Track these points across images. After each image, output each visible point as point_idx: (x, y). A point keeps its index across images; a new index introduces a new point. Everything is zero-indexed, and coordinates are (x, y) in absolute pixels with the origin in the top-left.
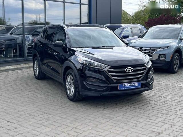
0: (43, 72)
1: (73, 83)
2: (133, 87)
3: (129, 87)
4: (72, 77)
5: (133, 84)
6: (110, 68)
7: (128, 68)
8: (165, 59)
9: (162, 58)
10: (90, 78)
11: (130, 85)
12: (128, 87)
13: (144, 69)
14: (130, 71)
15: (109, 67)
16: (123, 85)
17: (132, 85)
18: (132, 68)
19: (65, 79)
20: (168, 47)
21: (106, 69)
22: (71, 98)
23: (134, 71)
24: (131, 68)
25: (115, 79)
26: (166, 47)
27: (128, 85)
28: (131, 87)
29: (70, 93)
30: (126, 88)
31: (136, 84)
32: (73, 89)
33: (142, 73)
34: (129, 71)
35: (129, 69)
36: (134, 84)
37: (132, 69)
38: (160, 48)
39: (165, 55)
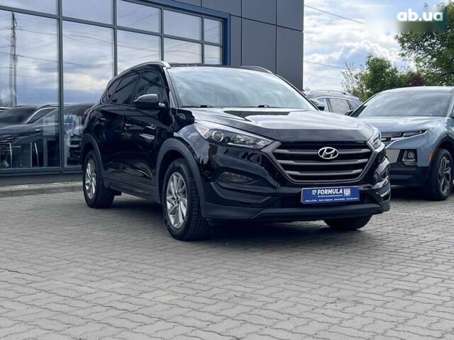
0: (106, 186)
1: (184, 193)
2: (338, 197)
3: (327, 198)
4: (181, 177)
5: (339, 191)
6: (279, 148)
7: (326, 148)
8: (416, 161)
9: (407, 158)
10: (227, 173)
11: (330, 192)
12: (325, 198)
13: (367, 155)
14: (331, 158)
15: (277, 144)
16: (314, 192)
17: (336, 194)
18: (335, 149)
19: (164, 186)
20: (423, 131)
21: (268, 150)
22: (177, 233)
23: (341, 157)
24: (332, 150)
25: (291, 176)
26: (418, 132)
27: (326, 192)
28: (333, 198)
29: (177, 220)
30: (321, 198)
31: (347, 192)
32: (183, 210)
33: (361, 166)
34: (329, 156)
35: (328, 151)
36: (341, 191)
37: (335, 153)
39: (415, 151)
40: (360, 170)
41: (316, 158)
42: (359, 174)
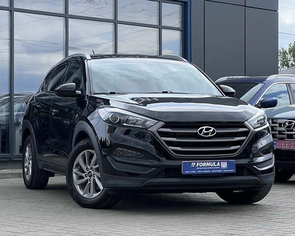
2: (216, 169)
3: (206, 170)
5: (216, 164)
6: (163, 127)
7: (205, 127)
11: (208, 164)
12: (203, 170)
13: (245, 134)
15: (162, 124)
16: (193, 164)
17: (213, 166)
18: (213, 128)
23: (219, 135)
24: (210, 129)
25: (174, 151)
27: (204, 164)
28: (211, 170)
31: (224, 165)
34: (208, 134)
36: (218, 164)
37: (214, 131)
40: (238, 147)
41: (196, 136)
42: (238, 149)
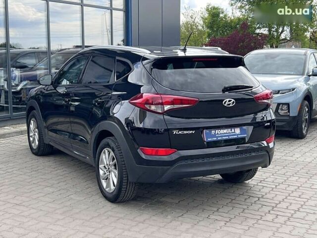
8: (289, 112)
9: (282, 110)
20: (293, 89)
26: (290, 90)
38: (278, 92)
39: (288, 104)
